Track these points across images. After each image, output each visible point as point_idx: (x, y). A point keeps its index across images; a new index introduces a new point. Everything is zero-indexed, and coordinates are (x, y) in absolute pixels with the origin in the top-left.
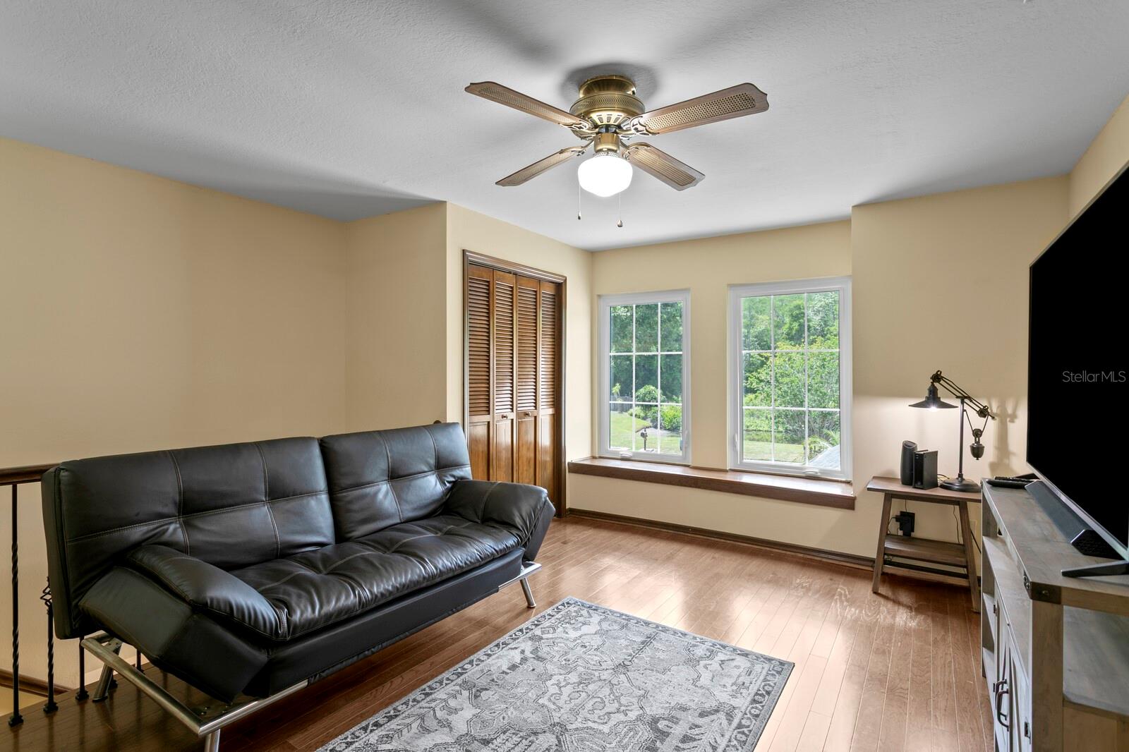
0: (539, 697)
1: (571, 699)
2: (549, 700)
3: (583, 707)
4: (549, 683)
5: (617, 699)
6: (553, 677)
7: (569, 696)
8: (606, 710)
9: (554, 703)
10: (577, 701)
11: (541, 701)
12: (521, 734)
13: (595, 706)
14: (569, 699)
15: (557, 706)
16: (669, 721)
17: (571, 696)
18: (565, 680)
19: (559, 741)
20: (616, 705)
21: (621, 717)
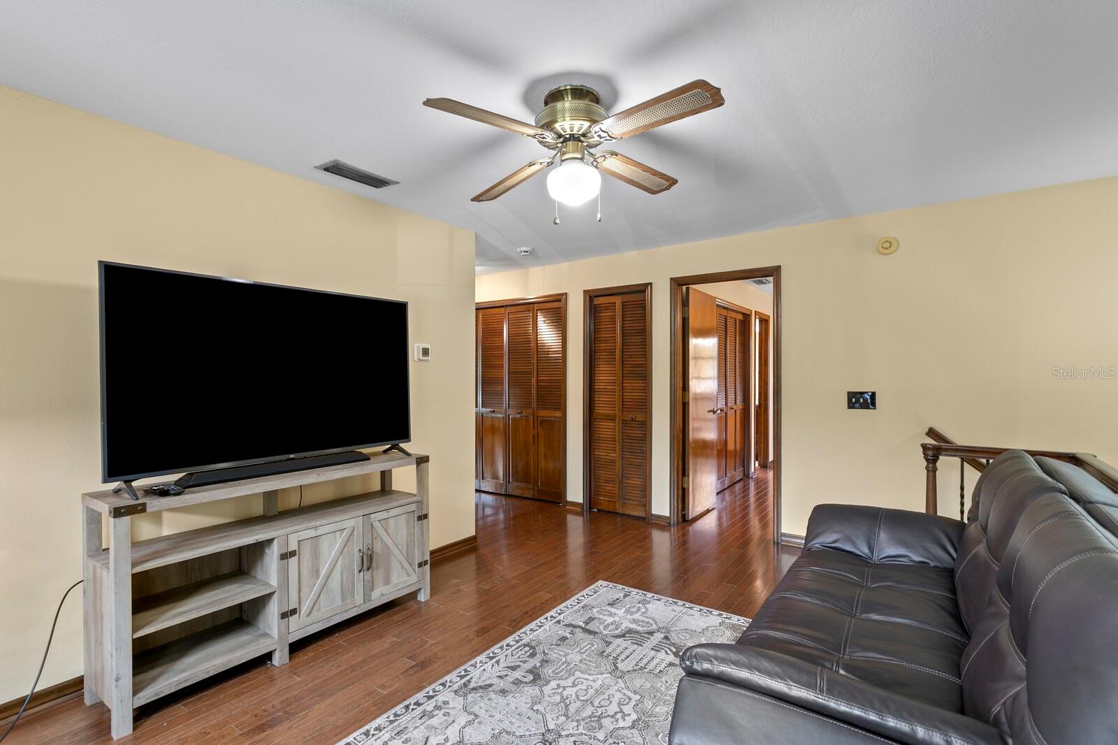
0: (640, 702)
1: (608, 699)
2: (630, 699)
3: (597, 691)
4: (634, 716)
5: (563, 700)
6: (630, 724)
7: (611, 702)
8: (575, 689)
9: (624, 694)
10: (603, 697)
11: (638, 697)
12: (646, 670)
13: (585, 693)
14: (611, 699)
15: (621, 692)
16: (521, 681)
17: (609, 702)
18: (617, 720)
19: (615, 665)
20: (565, 693)
21: (562, 683)
